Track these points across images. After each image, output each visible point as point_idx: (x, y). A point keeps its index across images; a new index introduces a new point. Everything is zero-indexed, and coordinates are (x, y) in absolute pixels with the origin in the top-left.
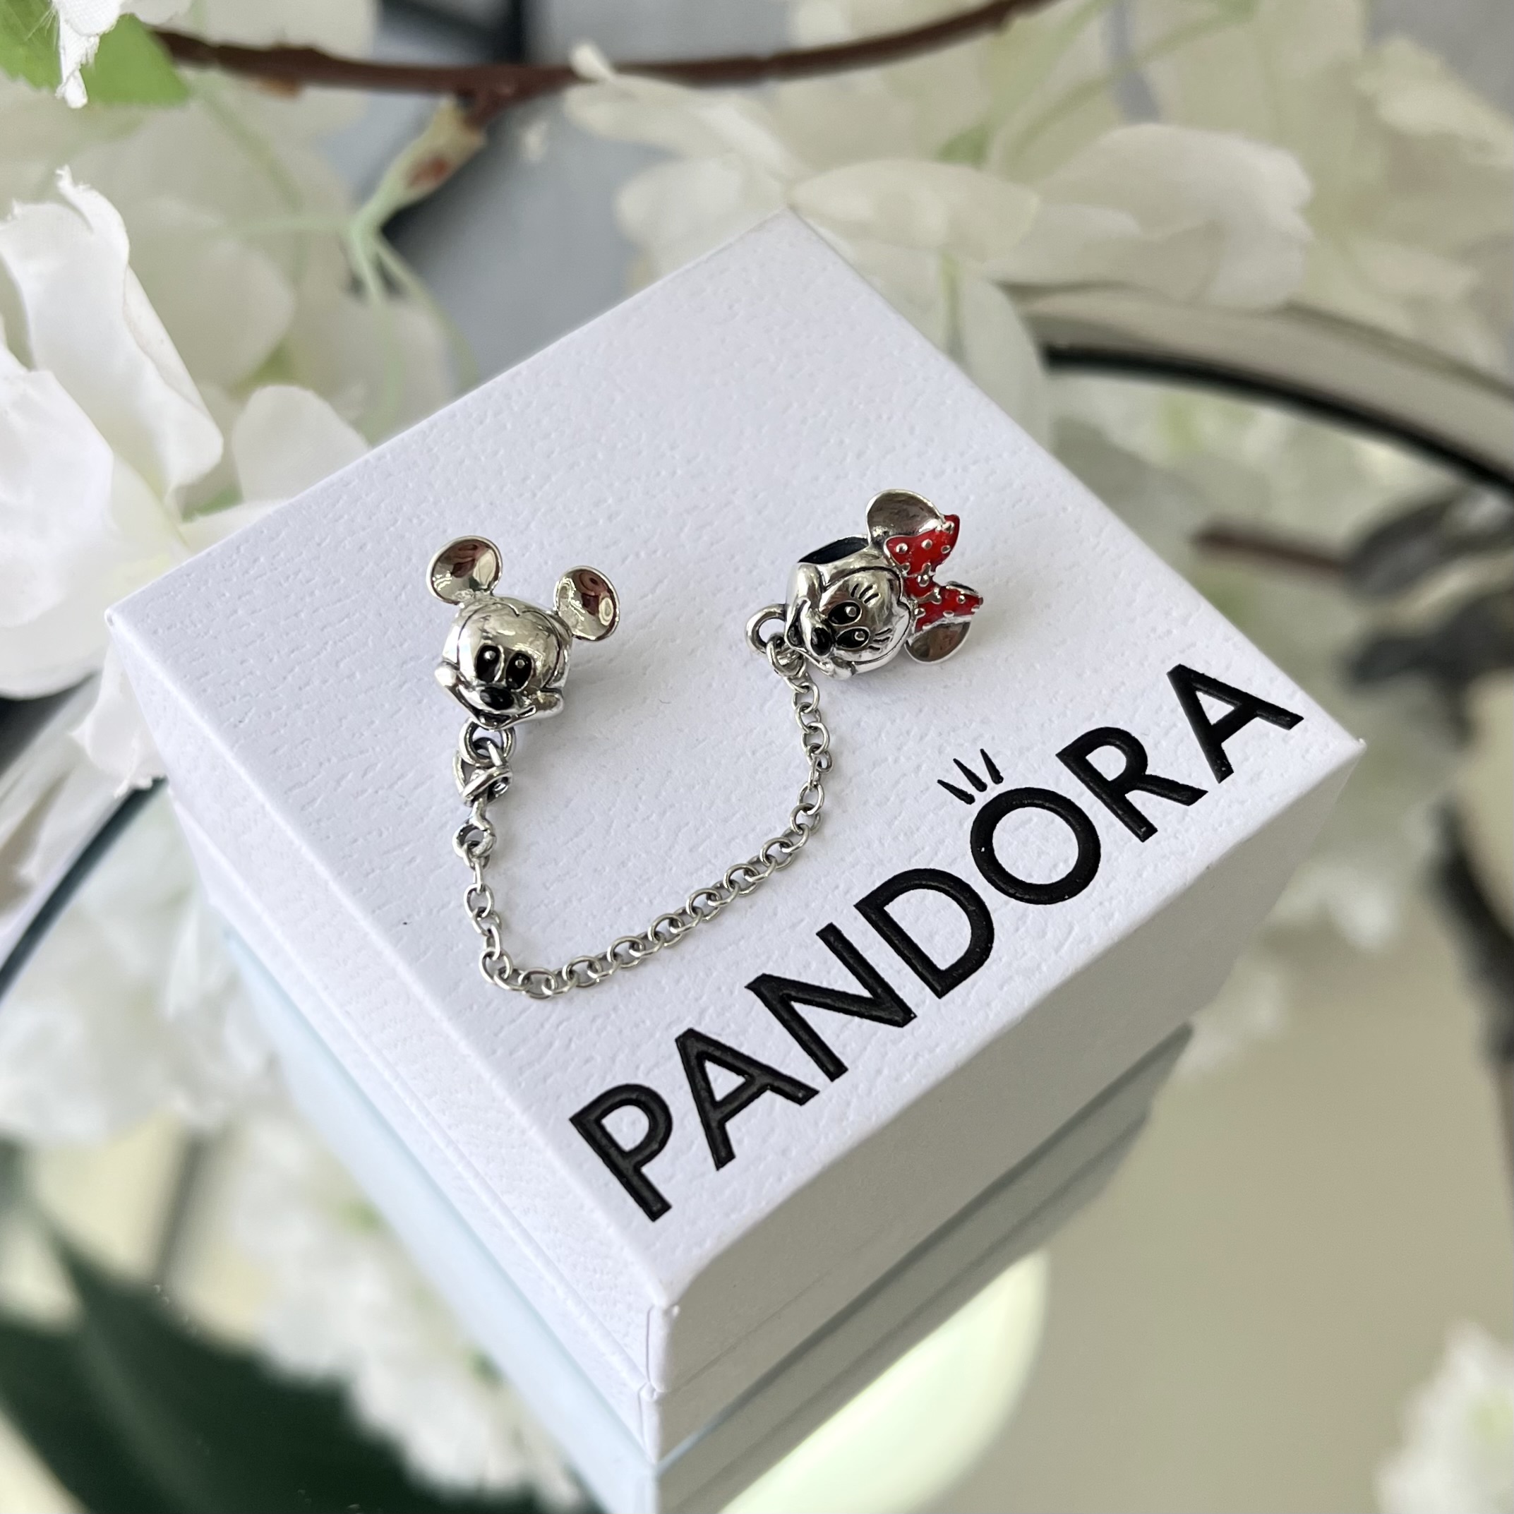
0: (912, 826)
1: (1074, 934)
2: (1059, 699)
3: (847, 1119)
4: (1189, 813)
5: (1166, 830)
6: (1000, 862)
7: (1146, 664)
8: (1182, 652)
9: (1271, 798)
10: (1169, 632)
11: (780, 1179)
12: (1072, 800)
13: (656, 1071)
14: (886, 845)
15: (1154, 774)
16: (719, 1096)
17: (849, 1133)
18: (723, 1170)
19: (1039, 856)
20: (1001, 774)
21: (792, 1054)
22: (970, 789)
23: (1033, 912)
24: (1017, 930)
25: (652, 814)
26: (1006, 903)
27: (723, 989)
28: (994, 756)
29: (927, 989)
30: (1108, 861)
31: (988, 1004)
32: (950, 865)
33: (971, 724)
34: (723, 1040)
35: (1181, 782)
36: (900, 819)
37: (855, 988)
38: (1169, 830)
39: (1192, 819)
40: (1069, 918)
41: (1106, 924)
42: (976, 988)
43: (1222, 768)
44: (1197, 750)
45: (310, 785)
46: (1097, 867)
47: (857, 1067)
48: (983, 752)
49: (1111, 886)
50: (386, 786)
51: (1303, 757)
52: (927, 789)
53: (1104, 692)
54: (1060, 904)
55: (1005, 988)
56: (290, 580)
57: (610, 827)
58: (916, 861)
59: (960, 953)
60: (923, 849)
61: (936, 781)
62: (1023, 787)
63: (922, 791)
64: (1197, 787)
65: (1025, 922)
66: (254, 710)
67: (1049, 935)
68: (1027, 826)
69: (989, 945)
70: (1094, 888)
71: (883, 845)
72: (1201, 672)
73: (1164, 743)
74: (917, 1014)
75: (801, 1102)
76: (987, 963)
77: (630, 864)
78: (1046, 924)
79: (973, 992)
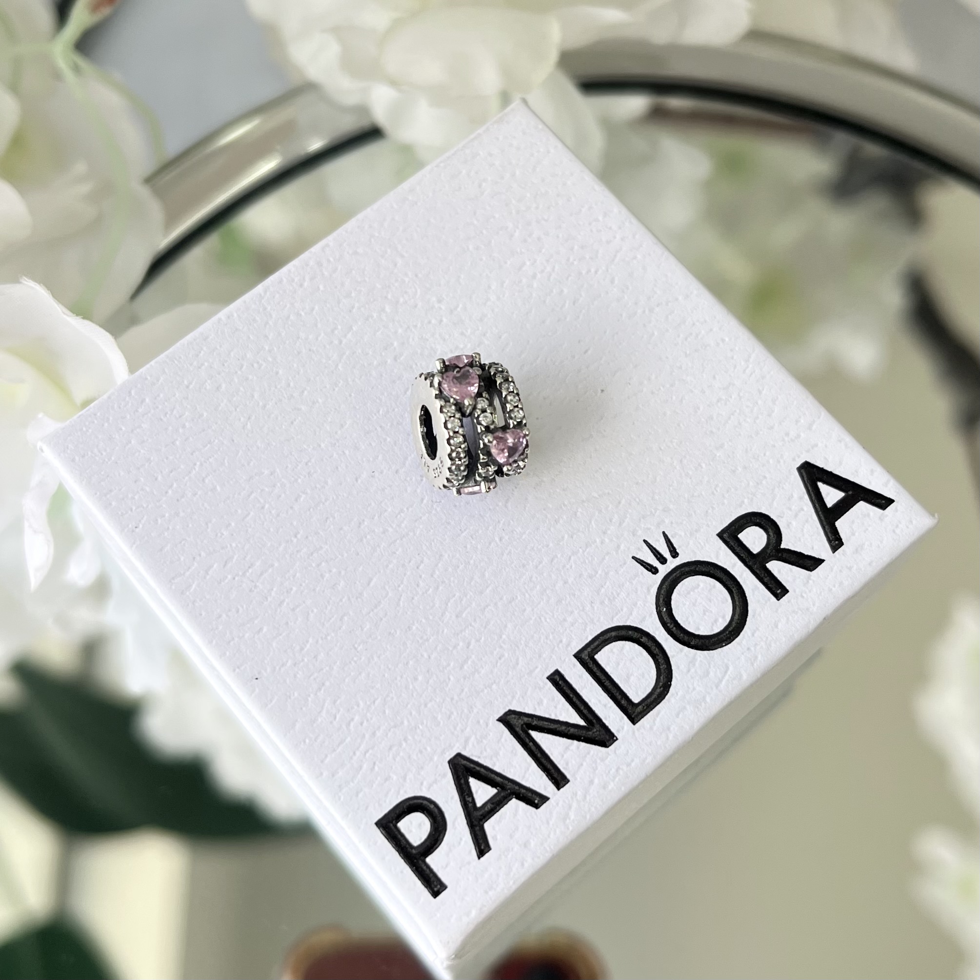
0: (615, 593)
1: (729, 673)
2: (719, 491)
3: (570, 819)
4: (812, 578)
5: (795, 591)
6: (677, 619)
7: (782, 461)
8: (808, 451)
9: (870, 564)
10: (798, 436)
11: (523, 865)
12: (728, 569)
13: (435, 785)
14: (596, 608)
15: (787, 548)
16: (479, 804)
17: (571, 828)
18: (482, 859)
19: (705, 614)
20: (677, 551)
21: (530, 771)
22: (655, 563)
23: (700, 657)
24: (689, 671)
25: (429, 590)
26: (681, 651)
27: (481, 722)
28: (672, 536)
29: (625, 717)
30: (754, 616)
31: (669, 729)
32: (641, 622)
33: (655, 513)
34: (481, 761)
35: (806, 553)
36: (606, 587)
37: (574, 718)
38: (797, 590)
39: (814, 581)
40: (726, 661)
41: (752, 664)
42: (660, 715)
43: (836, 541)
44: (818, 528)
45: (188, 574)
46: (746, 621)
47: (576, 779)
48: (664, 533)
49: (756, 635)
50: (241, 573)
51: (894, 531)
52: (625, 564)
53: (751, 483)
54: (719, 650)
55: (681, 716)
56: (168, 416)
57: (399, 600)
58: (617, 619)
59: (649, 690)
60: (622, 610)
61: (631, 557)
62: (693, 560)
63: (621, 565)
64: (817, 557)
65: (694, 665)
66: (145, 517)
67: (712, 674)
68: (696, 591)
69: (669, 683)
70: (744, 637)
71: (593, 607)
72: (821, 467)
73: (794, 523)
74: (618, 737)
75: (537, 806)
76: (667, 697)
77: (414, 628)
78: (710, 666)
79: (658, 719)
